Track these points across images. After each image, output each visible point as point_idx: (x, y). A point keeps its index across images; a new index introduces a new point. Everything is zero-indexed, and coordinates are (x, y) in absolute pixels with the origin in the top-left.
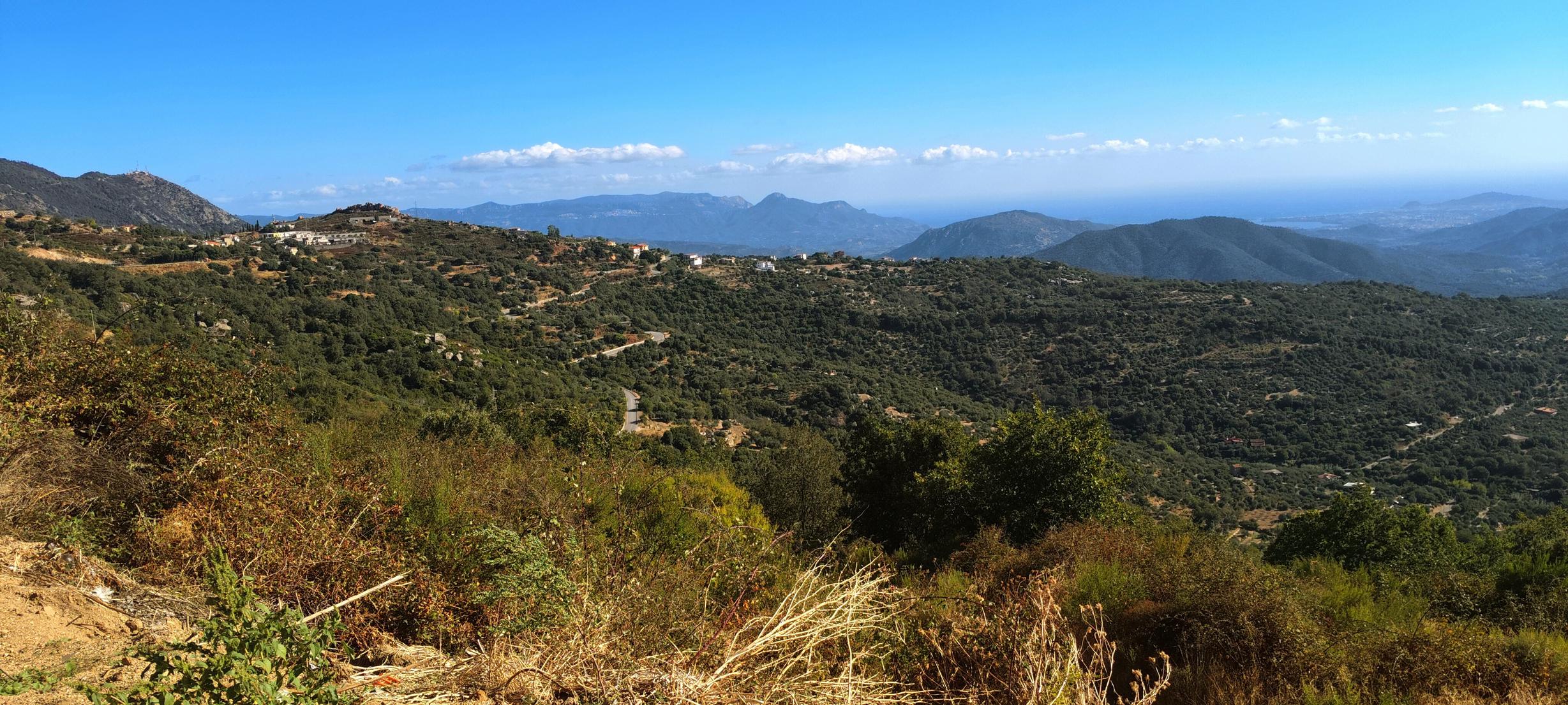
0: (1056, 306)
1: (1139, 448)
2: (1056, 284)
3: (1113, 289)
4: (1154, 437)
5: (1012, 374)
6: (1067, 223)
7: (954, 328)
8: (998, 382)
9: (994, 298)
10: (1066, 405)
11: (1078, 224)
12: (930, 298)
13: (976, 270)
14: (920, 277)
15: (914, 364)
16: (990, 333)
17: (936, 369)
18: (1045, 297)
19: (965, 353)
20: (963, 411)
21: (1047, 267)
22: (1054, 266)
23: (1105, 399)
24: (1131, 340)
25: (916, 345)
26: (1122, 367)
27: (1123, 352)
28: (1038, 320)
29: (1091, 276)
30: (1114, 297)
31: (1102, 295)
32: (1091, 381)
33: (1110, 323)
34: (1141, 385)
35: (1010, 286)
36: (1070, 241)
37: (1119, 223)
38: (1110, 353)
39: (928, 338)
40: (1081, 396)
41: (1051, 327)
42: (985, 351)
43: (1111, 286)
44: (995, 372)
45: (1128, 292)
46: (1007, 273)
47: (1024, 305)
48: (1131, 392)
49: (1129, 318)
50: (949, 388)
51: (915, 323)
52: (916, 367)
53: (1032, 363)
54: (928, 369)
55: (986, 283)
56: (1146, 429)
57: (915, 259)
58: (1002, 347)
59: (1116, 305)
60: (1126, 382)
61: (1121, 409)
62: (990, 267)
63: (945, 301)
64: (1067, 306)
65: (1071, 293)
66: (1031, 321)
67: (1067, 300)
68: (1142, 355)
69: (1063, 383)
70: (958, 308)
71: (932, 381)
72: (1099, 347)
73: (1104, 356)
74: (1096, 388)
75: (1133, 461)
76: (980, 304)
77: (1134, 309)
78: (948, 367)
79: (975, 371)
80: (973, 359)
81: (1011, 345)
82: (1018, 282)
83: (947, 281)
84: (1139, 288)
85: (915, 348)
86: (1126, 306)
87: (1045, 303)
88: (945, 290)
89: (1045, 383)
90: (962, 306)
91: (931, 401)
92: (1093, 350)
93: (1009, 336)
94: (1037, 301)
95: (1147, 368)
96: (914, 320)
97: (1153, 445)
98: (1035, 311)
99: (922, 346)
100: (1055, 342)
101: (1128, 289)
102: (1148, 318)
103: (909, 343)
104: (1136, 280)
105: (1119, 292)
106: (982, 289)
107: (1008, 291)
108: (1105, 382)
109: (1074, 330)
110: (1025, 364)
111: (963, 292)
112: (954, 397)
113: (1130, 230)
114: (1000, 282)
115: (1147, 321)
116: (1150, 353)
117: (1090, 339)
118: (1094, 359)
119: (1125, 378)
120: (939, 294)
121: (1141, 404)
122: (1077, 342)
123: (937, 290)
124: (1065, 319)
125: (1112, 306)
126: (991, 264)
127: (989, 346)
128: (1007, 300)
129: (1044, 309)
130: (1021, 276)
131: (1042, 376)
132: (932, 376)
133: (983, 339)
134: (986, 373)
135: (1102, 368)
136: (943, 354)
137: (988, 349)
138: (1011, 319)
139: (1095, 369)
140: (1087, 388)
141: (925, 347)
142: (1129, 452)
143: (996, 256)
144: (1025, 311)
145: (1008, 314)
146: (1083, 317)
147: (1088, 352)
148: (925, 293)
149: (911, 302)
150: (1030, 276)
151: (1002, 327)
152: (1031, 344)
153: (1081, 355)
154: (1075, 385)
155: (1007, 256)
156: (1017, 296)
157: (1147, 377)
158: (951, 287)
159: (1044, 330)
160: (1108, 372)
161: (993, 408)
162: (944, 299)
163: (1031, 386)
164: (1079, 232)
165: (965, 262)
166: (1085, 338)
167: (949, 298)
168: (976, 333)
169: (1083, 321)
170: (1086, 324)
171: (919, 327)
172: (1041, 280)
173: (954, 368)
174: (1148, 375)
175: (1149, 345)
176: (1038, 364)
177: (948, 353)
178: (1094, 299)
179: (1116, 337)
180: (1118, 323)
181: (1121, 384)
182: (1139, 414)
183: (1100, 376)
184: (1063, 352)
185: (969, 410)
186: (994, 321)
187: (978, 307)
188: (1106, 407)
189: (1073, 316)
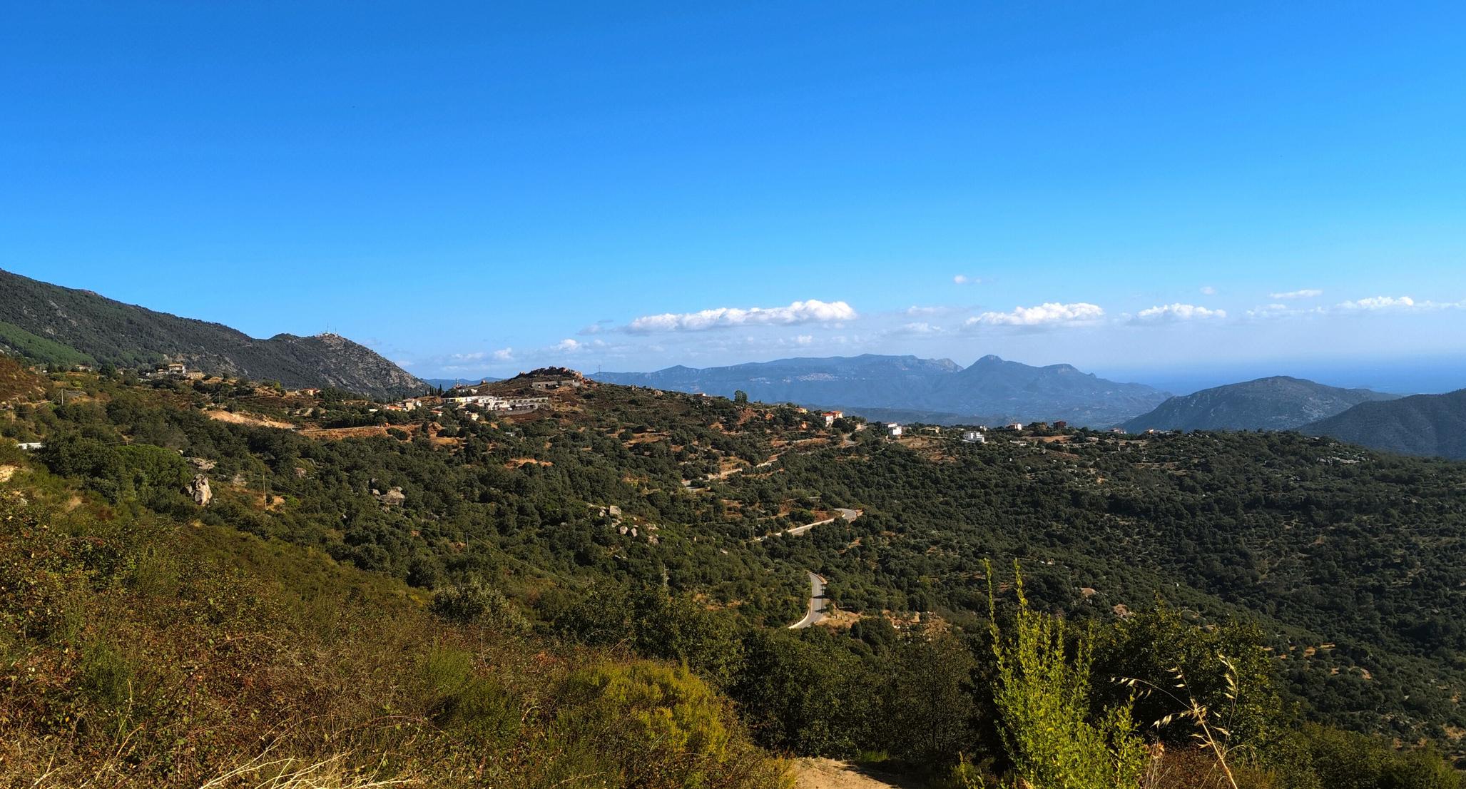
0: (1327, 490)
1: (1433, 666)
2: (1327, 464)
3: (1397, 471)
4: (1453, 653)
5: (1272, 570)
6: (1342, 392)
7: (1199, 513)
8: (1255, 579)
9: (1249, 479)
10: (1341, 610)
11: (1355, 393)
12: (1171, 477)
13: (1227, 445)
14: (1157, 453)
15: (1150, 554)
16: (1244, 521)
17: (1177, 562)
18: (1313, 479)
19: (1214, 544)
20: (1210, 614)
21: (1316, 444)
22: (1323, 442)
23: (1389, 604)
24: (1421, 533)
25: (1152, 532)
26: (1411, 566)
27: (1412, 547)
28: (1305, 507)
29: (1370, 455)
30: (1399, 480)
31: (1384, 478)
32: (1371, 581)
33: (1394, 512)
34: (1435, 588)
35: (1268, 465)
36: (1345, 414)
37: (1407, 391)
38: (1395, 548)
39: (1167, 524)
40: (1359, 600)
41: (1320, 516)
42: (1239, 542)
43: (1396, 467)
44: (1252, 567)
45: (1416, 476)
46: (1266, 450)
47: (1287, 488)
48: (1422, 597)
49: (1418, 506)
50: (1194, 584)
51: (1152, 506)
52: (1153, 559)
53: (1297, 558)
54: (1168, 562)
55: (1239, 461)
56: (1442, 643)
57: (1151, 431)
58: (1260, 537)
59: (1402, 490)
60: (1415, 584)
61: (1410, 618)
62: (1244, 442)
63: (1188, 481)
64: (1341, 490)
65: (1346, 475)
66: (1295, 507)
67: (1340, 483)
68: (1435, 551)
69: (1336, 583)
70: (1205, 491)
71: (1173, 575)
72: (1381, 541)
73: (1389, 552)
74: (1378, 591)
75: (1426, 682)
76: (1232, 486)
77: (1425, 495)
78: (1193, 560)
79: (1226, 565)
80: (1223, 551)
81: (1271, 536)
82: (1279, 460)
83: (1190, 458)
84: (1429, 470)
85: (1152, 536)
86: (1414, 493)
87: (1313, 486)
88: (1189, 468)
89: (1314, 582)
90: (1208, 488)
91: (1171, 600)
92: (1374, 544)
93: (1269, 525)
94: (1303, 483)
95: (1443, 567)
96: (1150, 503)
97: (1452, 663)
98: (1301, 495)
99: (1159, 534)
100: (1324, 533)
101: (1416, 471)
102: (1442, 507)
103: (1145, 530)
104: (1426, 461)
105: (1405, 475)
106: (1234, 468)
107: (1267, 471)
108: (1389, 583)
109: (1349, 520)
110: (1289, 559)
111: (1210, 471)
112: (1200, 596)
113: (1420, 402)
114: (1256, 460)
115: (1441, 510)
116: (1446, 549)
117: (1370, 531)
118: (1375, 555)
119: (1415, 580)
120: (1180, 473)
121: (1436, 611)
122: (1354, 534)
123: (1179, 469)
124: (1338, 505)
125: (1396, 492)
126: (1245, 439)
127: (1244, 536)
128: (1266, 482)
129: (1310, 492)
130: (1283, 454)
131: (1310, 575)
132: (1173, 569)
133: (1236, 527)
134: (1239, 568)
135: (1386, 566)
136: (1186, 544)
137: (1242, 539)
138: (1270, 505)
139: (1376, 567)
140: (1367, 590)
141: (1164, 535)
142: (1420, 670)
143: (1252, 429)
144: (1288, 495)
145: (1266, 499)
146: (1360, 503)
147: (1367, 547)
148: (1163, 472)
149: (1147, 482)
150: (1294, 454)
151: (1259, 513)
152: (1296, 535)
153: (1358, 549)
154: (1351, 586)
155: (1265, 430)
156: (1278, 476)
157: (1441, 578)
158: (1195, 465)
159: (1311, 519)
160: (1393, 571)
161: (1249, 612)
162: (1187, 479)
163: (1296, 586)
164: (1357, 403)
165: (1213, 435)
166: (1364, 530)
167: (1192, 478)
168: (1227, 520)
169: (1360, 509)
170: (1365, 512)
171: (1156, 511)
172: (1305, 458)
173: (1200, 562)
174: (1443, 576)
175: (1444, 539)
176: (1305, 559)
177: (1192, 543)
178: (1374, 483)
179: (1402, 529)
180: (1405, 512)
181: (1410, 586)
182: (1432, 624)
183: (1383, 575)
184: (1337, 545)
185: (1218, 613)
186: (1249, 506)
187: (1229, 489)
188: (1391, 614)
189: (1347, 502)
